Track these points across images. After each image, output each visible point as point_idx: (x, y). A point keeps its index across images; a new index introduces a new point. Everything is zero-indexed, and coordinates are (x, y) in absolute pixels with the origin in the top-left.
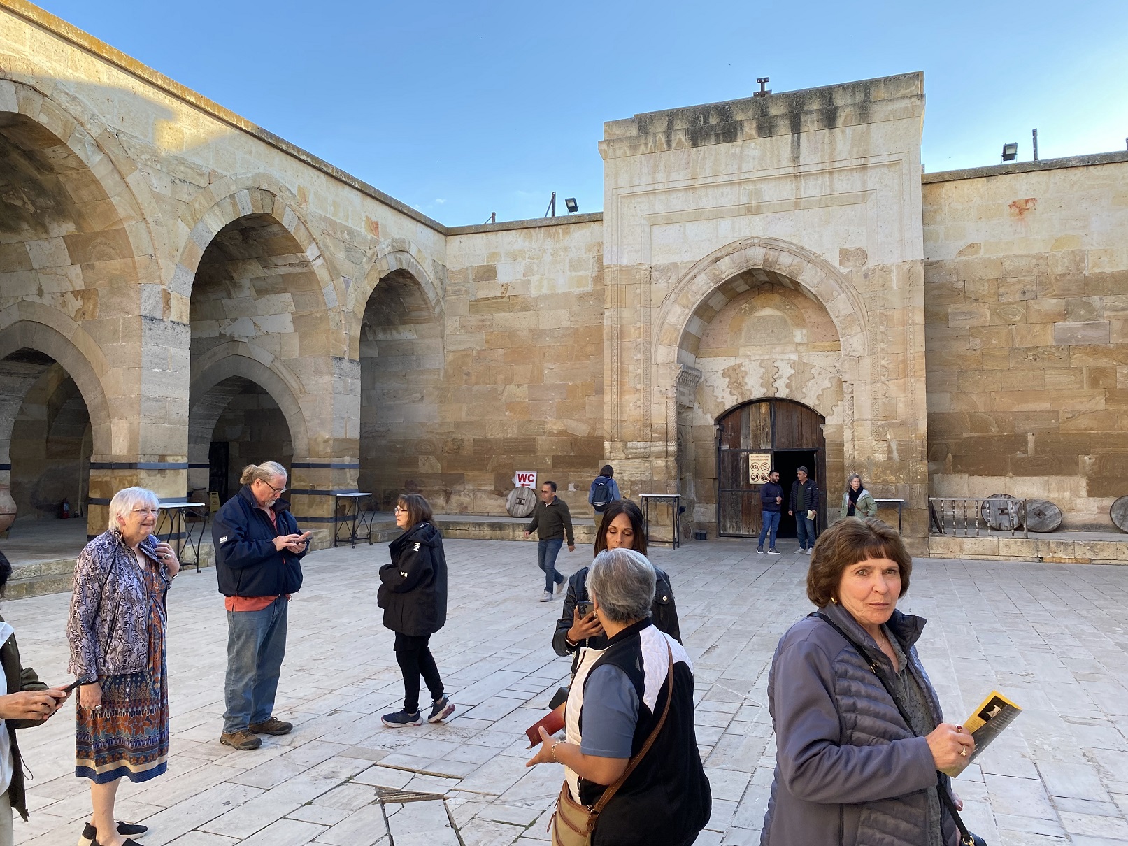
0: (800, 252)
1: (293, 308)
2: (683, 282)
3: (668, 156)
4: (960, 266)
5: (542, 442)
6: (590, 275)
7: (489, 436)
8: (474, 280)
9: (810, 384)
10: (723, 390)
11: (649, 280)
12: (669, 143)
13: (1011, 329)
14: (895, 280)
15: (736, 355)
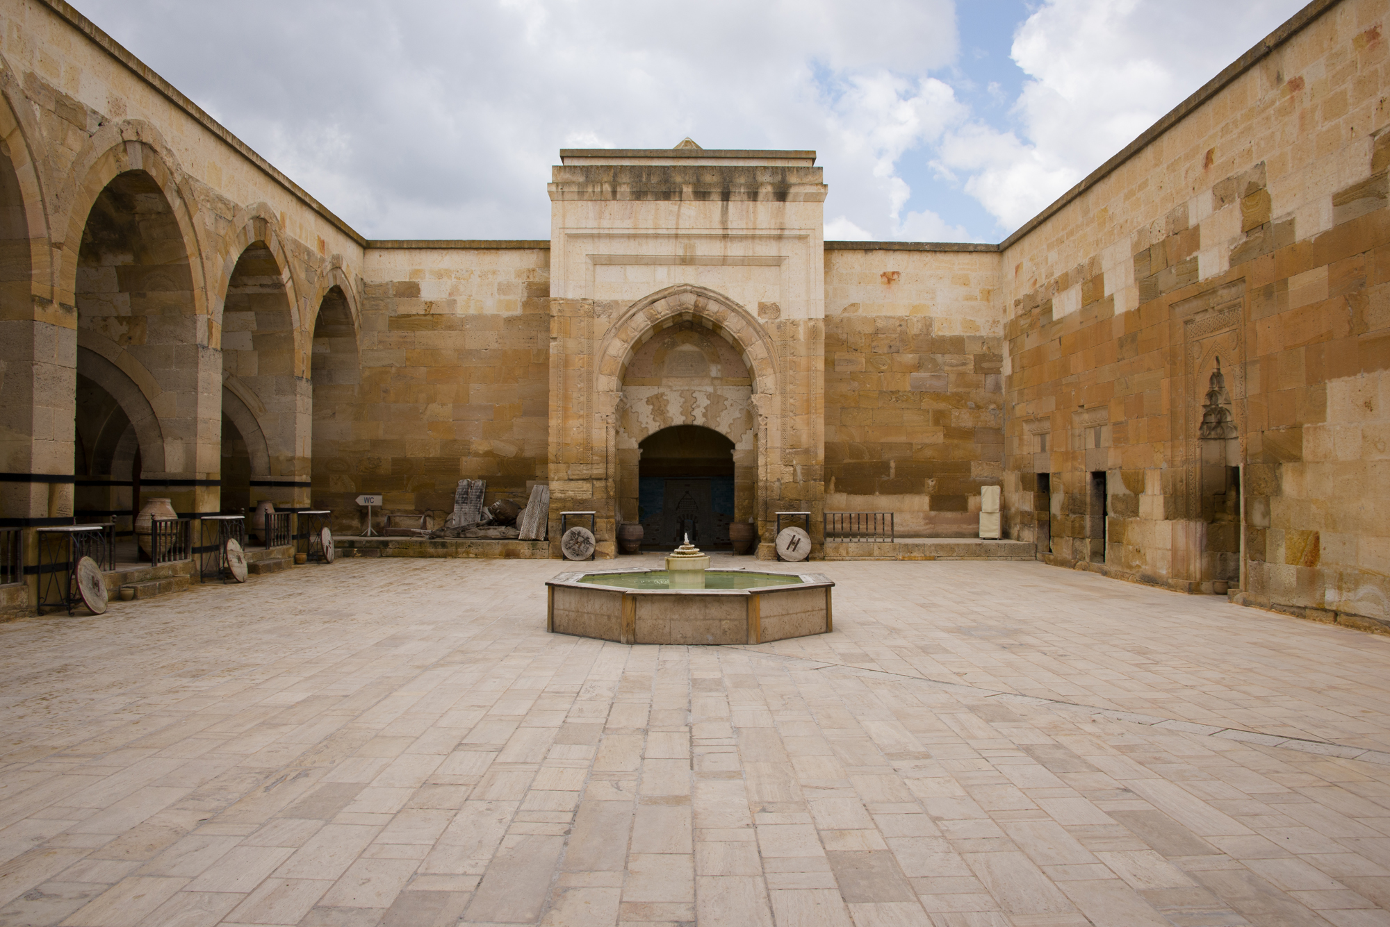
0: (726, 302)
1: (255, 327)
2: (624, 319)
3: (614, 205)
4: (844, 321)
5: (469, 464)
6: (519, 299)
7: (409, 455)
8: (395, 296)
9: (723, 414)
10: (648, 417)
11: (592, 314)
12: (614, 193)
13: (880, 376)
14: (802, 334)
15: (659, 385)
